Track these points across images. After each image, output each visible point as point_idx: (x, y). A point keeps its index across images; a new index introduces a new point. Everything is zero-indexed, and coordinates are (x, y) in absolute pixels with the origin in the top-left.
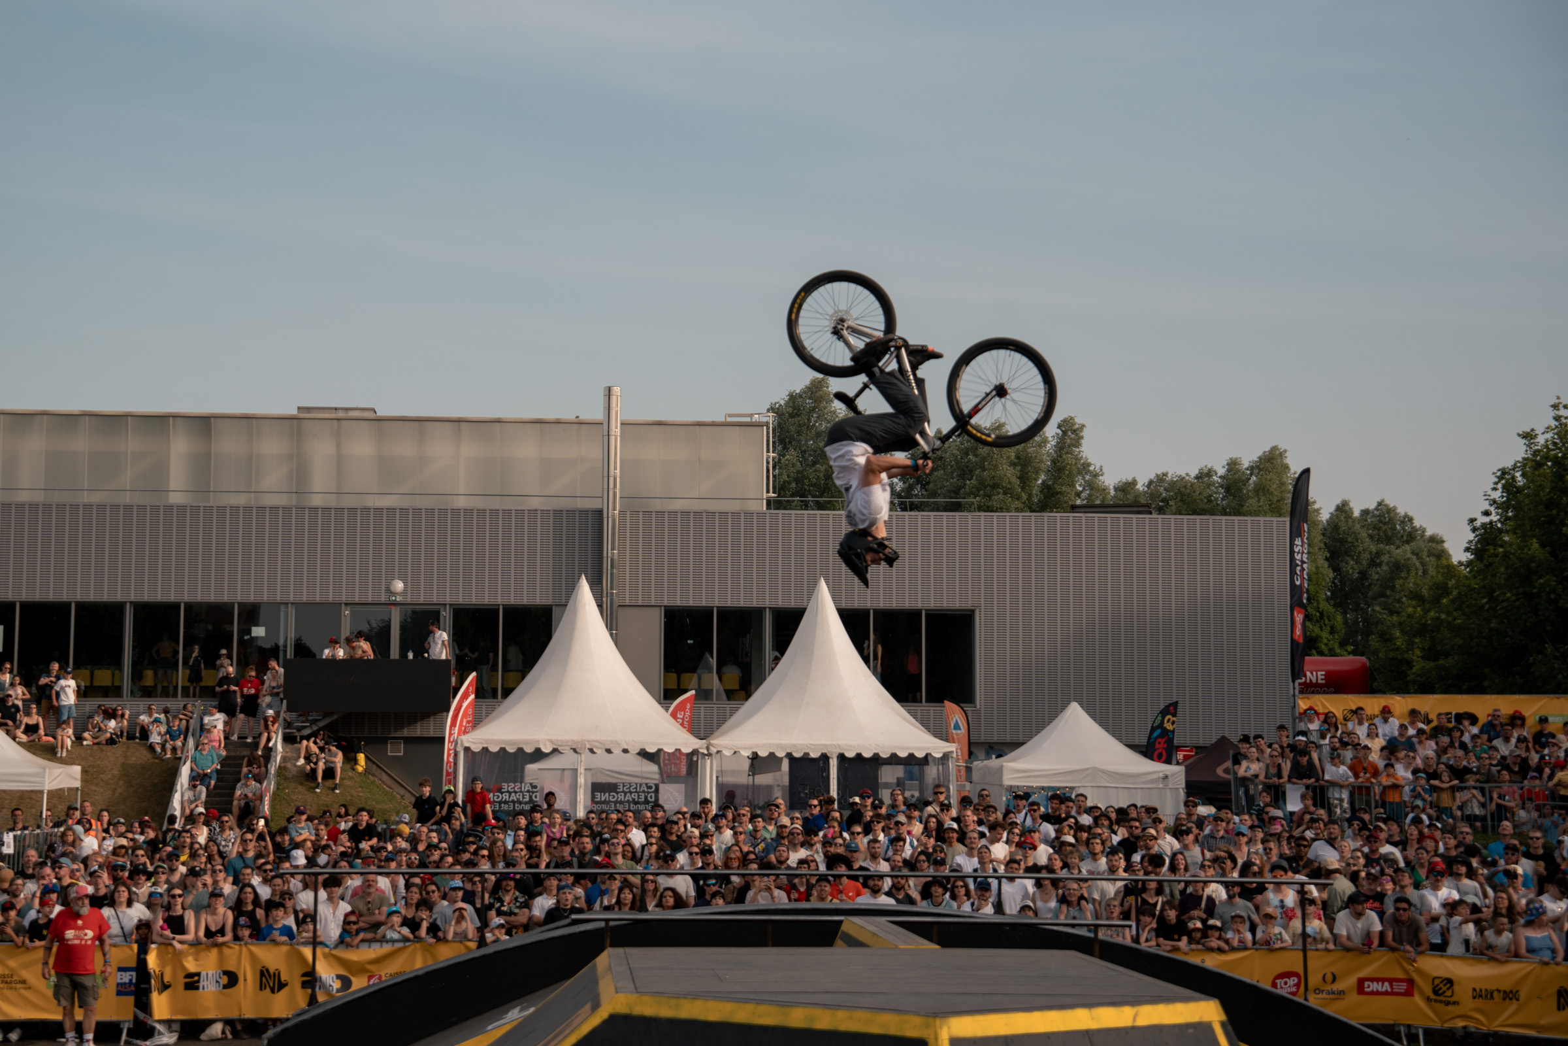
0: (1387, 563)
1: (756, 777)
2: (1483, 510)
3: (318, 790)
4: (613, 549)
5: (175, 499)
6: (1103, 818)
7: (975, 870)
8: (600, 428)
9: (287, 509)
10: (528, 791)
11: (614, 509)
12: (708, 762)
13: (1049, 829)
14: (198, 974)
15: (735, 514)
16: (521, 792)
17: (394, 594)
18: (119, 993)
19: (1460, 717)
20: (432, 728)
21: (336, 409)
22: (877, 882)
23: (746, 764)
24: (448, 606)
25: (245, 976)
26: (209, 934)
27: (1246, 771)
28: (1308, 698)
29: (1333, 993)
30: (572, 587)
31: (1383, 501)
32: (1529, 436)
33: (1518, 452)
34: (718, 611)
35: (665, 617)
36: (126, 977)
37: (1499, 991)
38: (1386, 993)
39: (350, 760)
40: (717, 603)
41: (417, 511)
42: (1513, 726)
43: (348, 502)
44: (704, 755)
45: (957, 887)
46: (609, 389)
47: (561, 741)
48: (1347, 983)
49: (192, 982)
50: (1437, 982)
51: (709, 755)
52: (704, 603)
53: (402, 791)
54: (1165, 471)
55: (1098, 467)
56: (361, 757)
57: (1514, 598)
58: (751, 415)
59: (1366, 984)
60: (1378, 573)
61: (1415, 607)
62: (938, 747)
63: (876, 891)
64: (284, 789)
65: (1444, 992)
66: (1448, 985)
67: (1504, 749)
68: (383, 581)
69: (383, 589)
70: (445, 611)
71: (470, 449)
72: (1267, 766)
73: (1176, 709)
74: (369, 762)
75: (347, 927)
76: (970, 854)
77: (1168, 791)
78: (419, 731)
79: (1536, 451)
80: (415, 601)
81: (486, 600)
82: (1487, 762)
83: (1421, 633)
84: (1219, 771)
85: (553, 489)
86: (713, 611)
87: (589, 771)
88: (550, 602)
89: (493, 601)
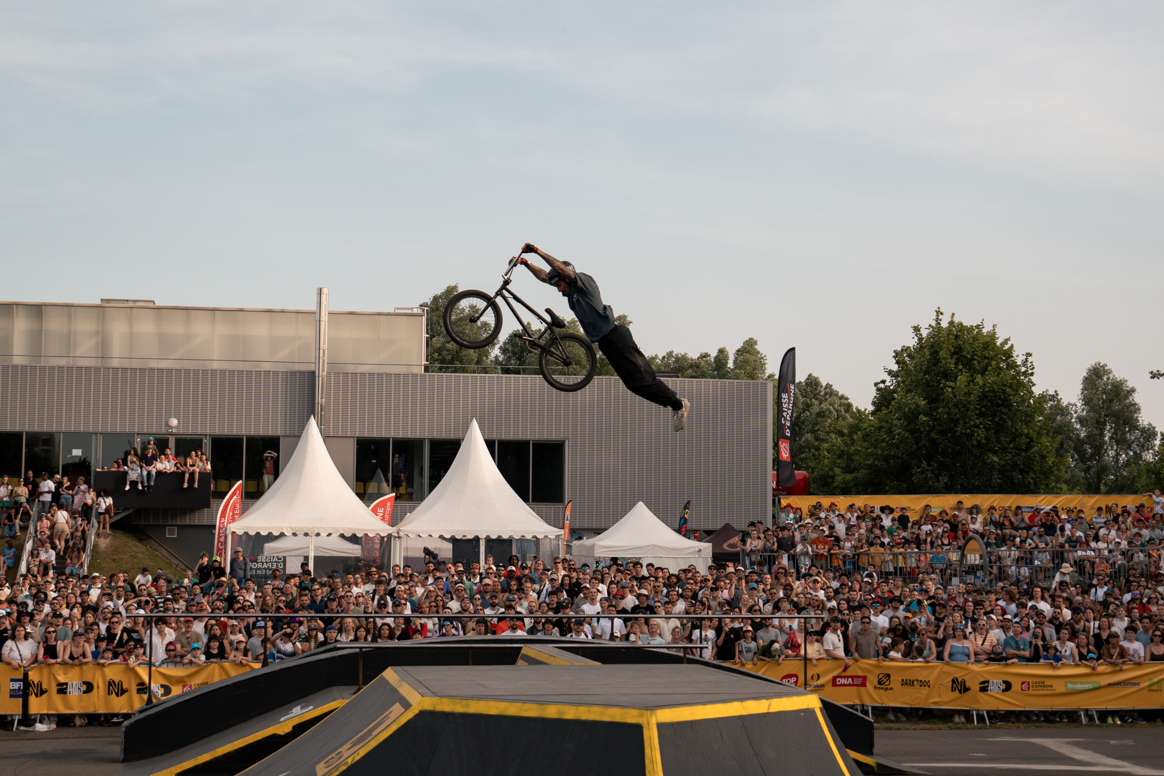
2: (883, 379)
4: (322, 398)
5: (17, 361)
8: (314, 316)
9: (97, 369)
10: (275, 562)
11: (323, 371)
12: (398, 542)
14: (66, 684)
15: (406, 376)
16: (270, 562)
17: (171, 427)
18: (12, 696)
20: (197, 519)
21: (127, 301)
24: (208, 436)
25: (98, 685)
26: (71, 657)
27: (750, 546)
28: (787, 498)
29: (818, 686)
30: (303, 424)
32: (917, 329)
33: (912, 342)
34: (393, 441)
35: (357, 444)
36: (16, 686)
37: (917, 681)
38: (849, 685)
40: (392, 436)
41: (187, 371)
43: (136, 364)
44: (396, 537)
46: (320, 290)
47: (299, 528)
48: (827, 680)
49: (62, 689)
50: (881, 677)
51: (399, 537)
52: (383, 435)
53: (177, 562)
58: (412, 309)
59: (838, 680)
62: (552, 532)
64: (96, 559)
65: (885, 683)
66: (888, 679)
68: (164, 419)
69: (164, 424)
70: (206, 439)
71: (222, 329)
72: (764, 542)
75: (168, 653)
77: (701, 559)
78: (187, 521)
79: (920, 339)
80: (186, 432)
81: (235, 433)
82: (897, 537)
83: (840, 456)
84: (725, 546)
85: (279, 357)
86: (389, 441)
87: (316, 548)
88: (279, 433)
89: (239, 433)
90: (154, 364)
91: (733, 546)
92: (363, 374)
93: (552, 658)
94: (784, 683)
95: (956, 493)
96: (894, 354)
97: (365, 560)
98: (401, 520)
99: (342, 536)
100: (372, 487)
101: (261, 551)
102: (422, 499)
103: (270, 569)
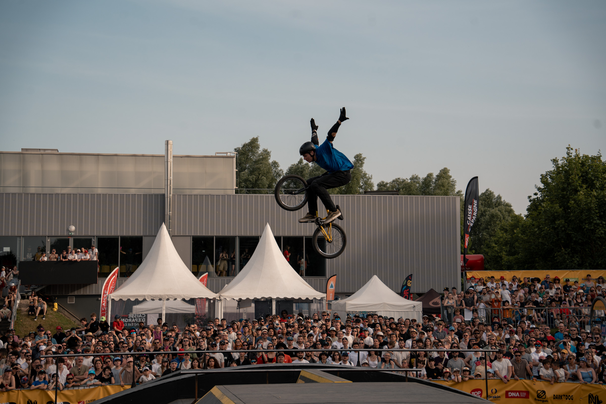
0: (488, 215)
1: (240, 309)
2: (534, 193)
3: (36, 320)
4: (169, 211)
6: (393, 324)
7: (342, 348)
8: (163, 159)
9: (20, 194)
10: (140, 318)
11: (170, 194)
12: (220, 303)
13: (371, 330)
15: (223, 196)
16: (137, 318)
17: (71, 232)
19: (533, 280)
20: (88, 291)
22: (301, 354)
23: (236, 304)
24: (95, 237)
27: (447, 304)
28: (471, 272)
29: (496, 397)
30: (158, 228)
31: (488, 189)
32: (555, 161)
34: (216, 238)
35: (193, 241)
37: (564, 395)
38: (517, 397)
39: (51, 306)
40: (215, 235)
41: (81, 195)
42: (555, 283)
43: (47, 191)
44: (218, 300)
45: (336, 355)
46: (168, 141)
47: (155, 295)
48: (502, 393)
50: (539, 392)
51: (220, 300)
52: (210, 234)
53: (74, 319)
54: (399, 177)
55: (370, 175)
56: (56, 304)
57: (548, 229)
58: (227, 153)
59: (509, 393)
60: (484, 219)
61: (503, 234)
62: (319, 295)
63: (300, 358)
64: (20, 320)
65: (542, 396)
66: (544, 394)
67: (552, 293)
68: (66, 226)
69: (66, 230)
70: (94, 239)
71: (103, 168)
72: (456, 301)
73: (411, 277)
74: (59, 307)
75: (68, 381)
76: (339, 341)
77: (415, 312)
78: (82, 292)
79: (558, 168)
80: (80, 235)
81: (113, 234)
82: (546, 298)
83: (506, 244)
84: (431, 304)
85: (141, 185)
86: (213, 238)
87: (167, 308)
88: (142, 234)
89: (116, 235)
90: (59, 191)
91: (436, 303)
92: (196, 196)
93: (320, 378)
94: (473, 395)
95: (586, 269)
96: (541, 177)
97: (199, 316)
98: (222, 289)
99: (184, 300)
100: (202, 267)
101: (131, 310)
102: (234, 275)
103: (137, 323)
